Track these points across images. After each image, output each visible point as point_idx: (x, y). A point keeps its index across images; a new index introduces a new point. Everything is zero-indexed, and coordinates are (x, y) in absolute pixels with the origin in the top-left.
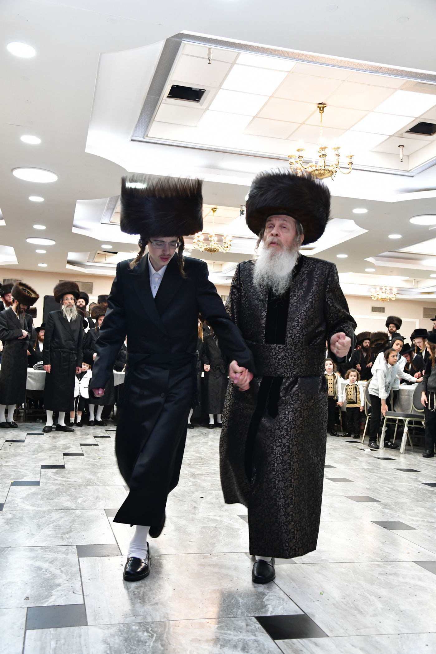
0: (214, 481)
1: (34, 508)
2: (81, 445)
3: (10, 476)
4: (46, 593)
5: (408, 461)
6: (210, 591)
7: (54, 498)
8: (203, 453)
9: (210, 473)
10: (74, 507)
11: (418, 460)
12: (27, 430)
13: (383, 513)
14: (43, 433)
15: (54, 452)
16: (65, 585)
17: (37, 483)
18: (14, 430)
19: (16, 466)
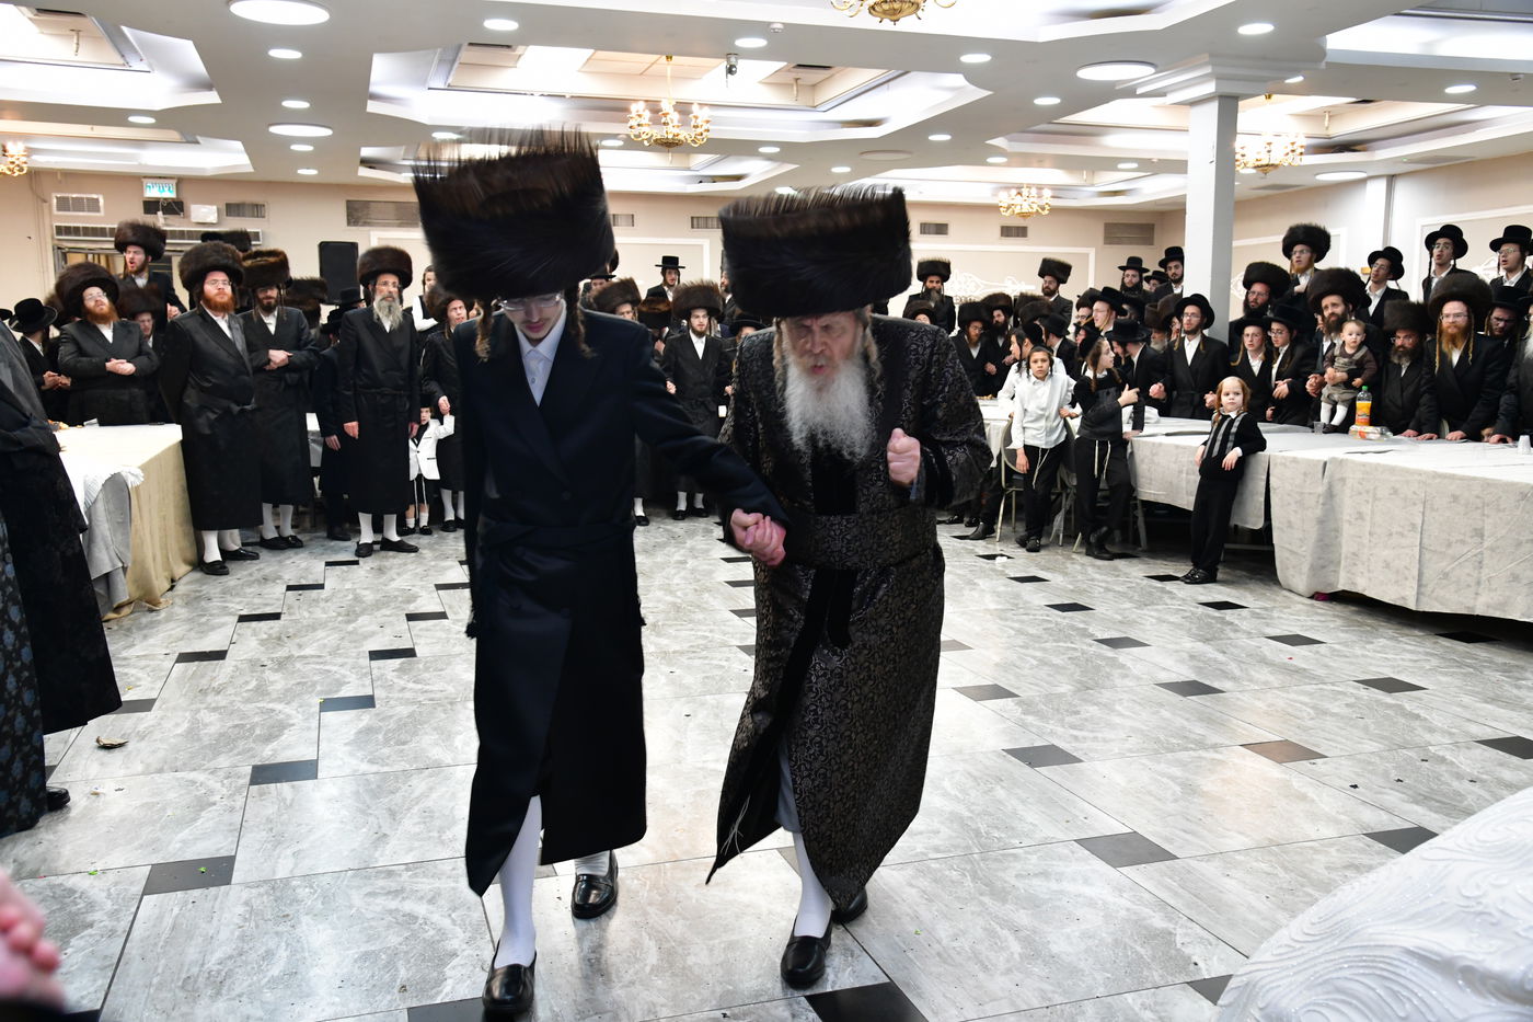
0: (708, 667)
1: (375, 768)
2: (439, 587)
3: (314, 684)
4: (435, 974)
5: (1070, 583)
6: (723, 946)
7: (409, 739)
8: (679, 593)
9: (698, 646)
10: (450, 761)
11: (1089, 577)
12: (323, 554)
13: (1024, 725)
14: (357, 559)
15: (388, 613)
16: (466, 953)
17: (367, 702)
18: (296, 554)
19: (319, 657)
